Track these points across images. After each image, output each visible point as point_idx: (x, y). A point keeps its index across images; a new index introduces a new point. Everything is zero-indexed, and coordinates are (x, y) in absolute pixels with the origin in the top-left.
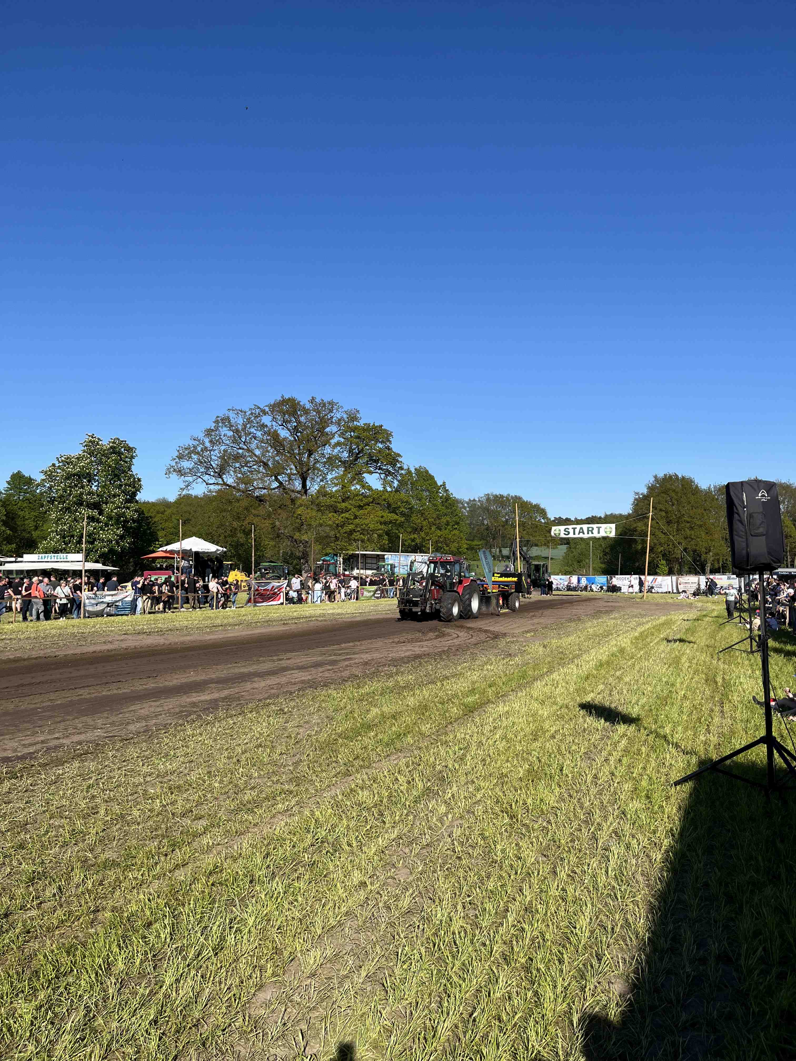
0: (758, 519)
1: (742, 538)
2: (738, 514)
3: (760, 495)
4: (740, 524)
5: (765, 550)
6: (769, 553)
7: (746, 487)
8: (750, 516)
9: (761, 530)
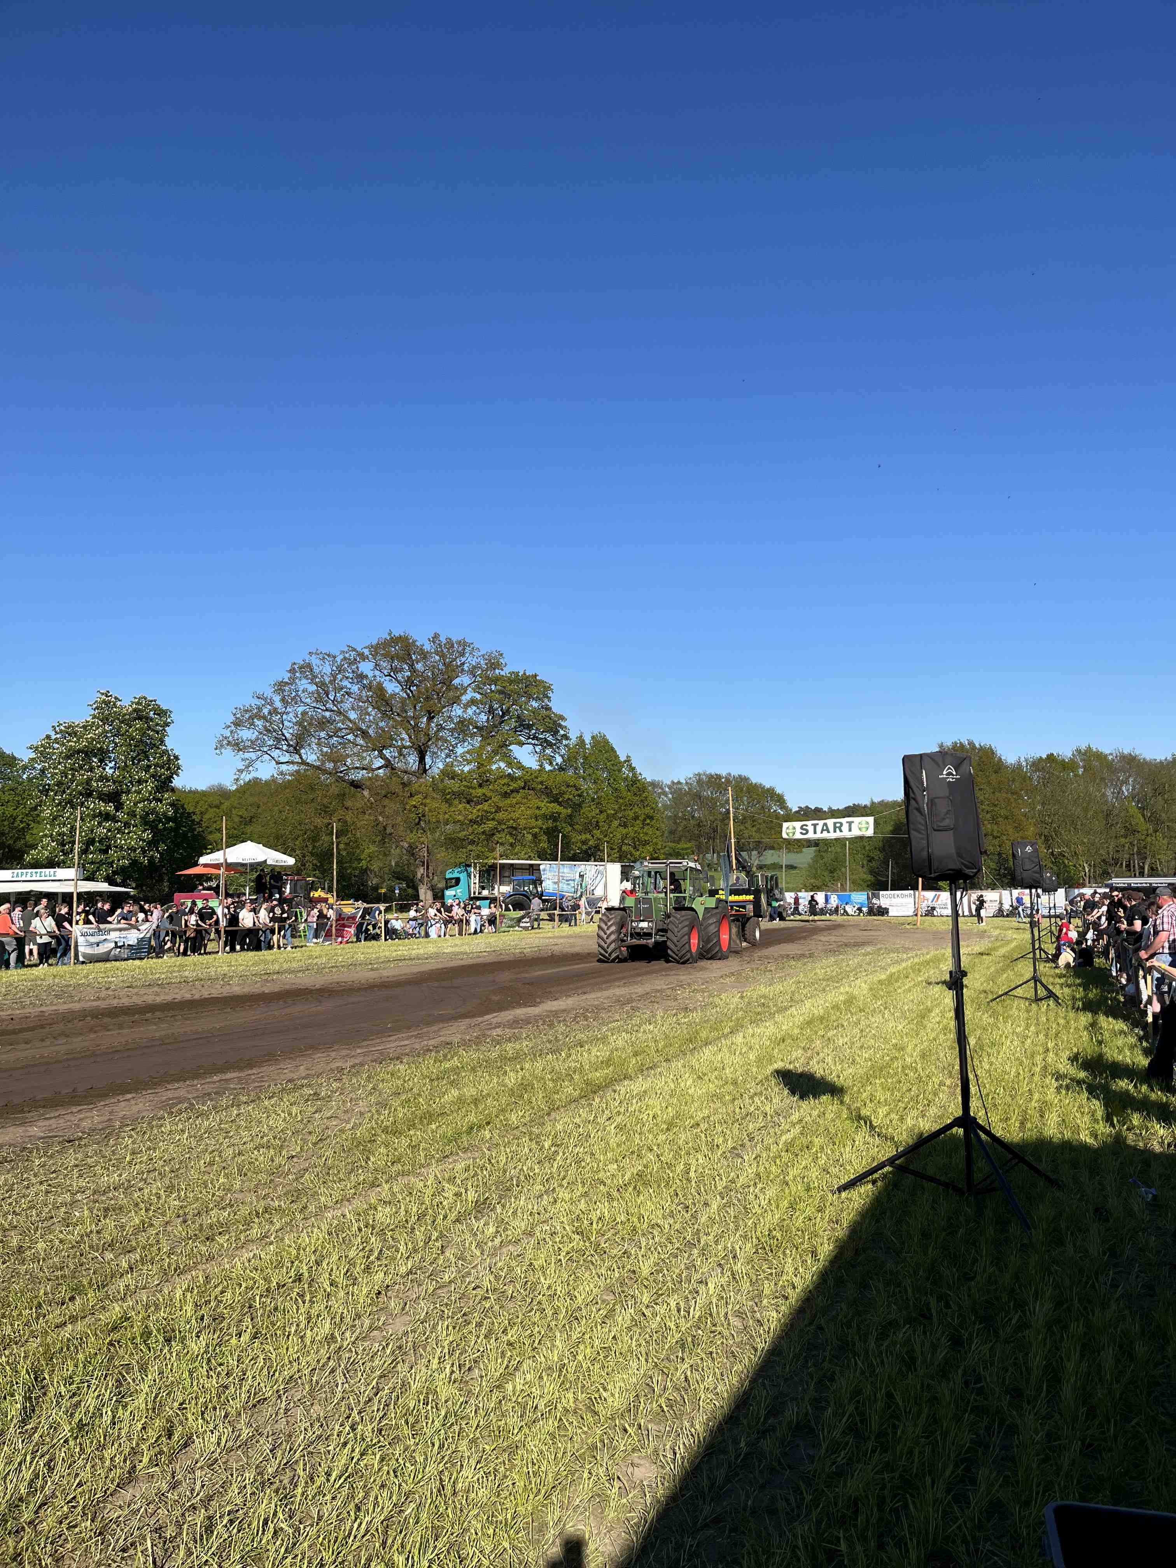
0: (943, 807)
1: (920, 833)
2: (914, 799)
3: (945, 772)
4: (918, 814)
5: (953, 851)
6: (959, 855)
7: (926, 761)
8: (932, 802)
9: (947, 822)
